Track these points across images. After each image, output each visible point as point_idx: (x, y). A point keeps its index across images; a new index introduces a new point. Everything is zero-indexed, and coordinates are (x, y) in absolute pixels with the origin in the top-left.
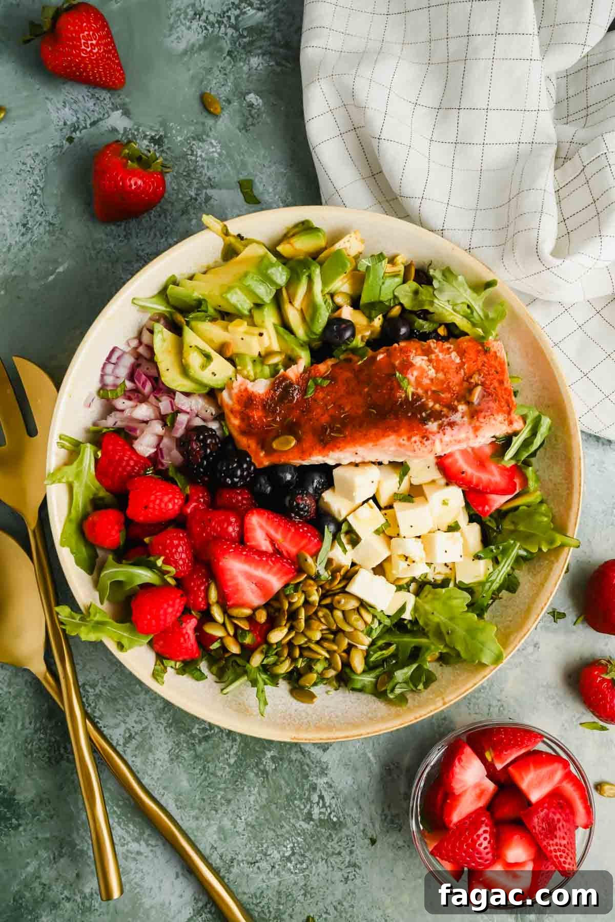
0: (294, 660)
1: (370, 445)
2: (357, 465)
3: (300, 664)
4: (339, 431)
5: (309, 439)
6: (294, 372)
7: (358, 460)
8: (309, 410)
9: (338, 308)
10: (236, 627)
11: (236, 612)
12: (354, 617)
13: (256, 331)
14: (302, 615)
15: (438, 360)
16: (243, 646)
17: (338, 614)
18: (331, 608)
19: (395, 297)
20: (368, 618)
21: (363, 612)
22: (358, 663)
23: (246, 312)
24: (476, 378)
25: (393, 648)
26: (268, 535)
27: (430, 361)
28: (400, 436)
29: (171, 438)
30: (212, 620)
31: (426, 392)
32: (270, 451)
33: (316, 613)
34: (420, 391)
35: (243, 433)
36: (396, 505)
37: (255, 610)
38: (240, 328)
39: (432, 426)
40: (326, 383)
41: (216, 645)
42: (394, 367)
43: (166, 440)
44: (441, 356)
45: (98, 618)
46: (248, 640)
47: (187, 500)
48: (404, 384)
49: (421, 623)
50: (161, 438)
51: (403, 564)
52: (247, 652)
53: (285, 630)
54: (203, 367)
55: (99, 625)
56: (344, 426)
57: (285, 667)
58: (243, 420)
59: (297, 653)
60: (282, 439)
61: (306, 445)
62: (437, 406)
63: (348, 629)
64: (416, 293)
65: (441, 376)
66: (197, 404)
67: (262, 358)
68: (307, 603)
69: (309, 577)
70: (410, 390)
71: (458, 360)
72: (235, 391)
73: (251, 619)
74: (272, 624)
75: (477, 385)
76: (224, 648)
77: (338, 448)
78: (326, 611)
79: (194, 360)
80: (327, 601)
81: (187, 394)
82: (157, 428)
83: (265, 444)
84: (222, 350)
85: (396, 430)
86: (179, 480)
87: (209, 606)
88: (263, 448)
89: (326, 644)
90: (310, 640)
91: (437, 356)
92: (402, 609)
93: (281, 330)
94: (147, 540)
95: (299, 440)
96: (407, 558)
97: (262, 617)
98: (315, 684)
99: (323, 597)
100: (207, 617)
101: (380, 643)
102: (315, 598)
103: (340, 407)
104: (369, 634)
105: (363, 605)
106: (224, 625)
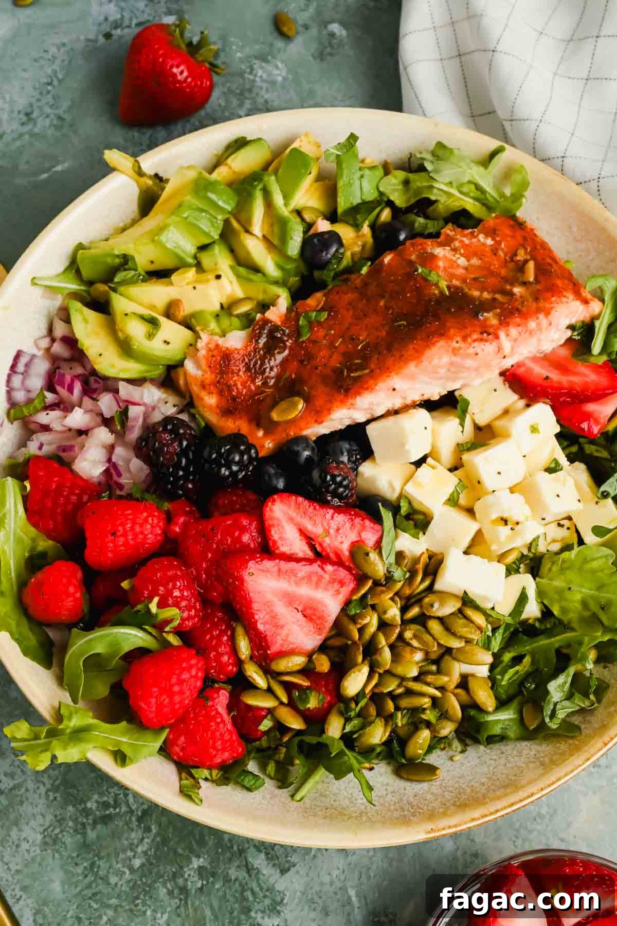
0: (388, 718)
1: (412, 367)
2: (396, 412)
3: (400, 720)
4: (361, 367)
5: (321, 393)
6: (276, 314)
7: (398, 403)
8: (310, 357)
9: (309, 226)
10: (289, 687)
11: (282, 665)
12: (460, 626)
13: (211, 276)
14: (382, 641)
15: (465, 246)
16: (306, 716)
17: (434, 626)
18: (422, 620)
19: (381, 194)
20: (480, 619)
21: (469, 612)
22: (484, 697)
23: (191, 261)
24: (521, 256)
25: (527, 660)
26: (303, 532)
27: (455, 250)
28: (451, 338)
29: (125, 444)
30: (251, 686)
31: (464, 281)
32: (270, 427)
33: (400, 637)
34: (456, 283)
35: (227, 412)
36: (466, 457)
37: (310, 656)
38: (186, 277)
39: (491, 318)
40: (325, 315)
41: (266, 725)
42: (411, 263)
43: (119, 451)
44: (466, 241)
45: (75, 722)
46: (313, 703)
47: (169, 518)
48: (433, 277)
49: (556, 611)
50: (111, 449)
51: (504, 531)
52: (316, 721)
53: (365, 670)
54: (150, 336)
55: (79, 734)
56: (366, 359)
57: (377, 734)
58: (221, 393)
59: (390, 706)
60: (283, 405)
61: (319, 402)
62: (486, 295)
63: (455, 644)
64: (406, 183)
65: (475, 261)
66: (152, 395)
67: (227, 309)
68: (383, 625)
69: (376, 583)
70: (443, 284)
71: (489, 242)
72: (203, 352)
73: (307, 671)
74: (341, 669)
75: (526, 261)
76: (281, 728)
77: (367, 389)
78: (415, 627)
79: (136, 330)
80: (414, 611)
81: (136, 382)
82: (103, 435)
83: (260, 419)
84: (169, 312)
85: (442, 333)
86: (151, 499)
87: (239, 663)
88: (259, 425)
89: (430, 678)
90: (403, 679)
91: (462, 242)
92: (523, 599)
93: (242, 270)
94: (125, 585)
95: (307, 400)
96: (505, 521)
97: (323, 664)
98: (430, 749)
99: (404, 610)
100: (242, 684)
101: (507, 657)
102: (394, 613)
103: (353, 340)
104: (487, 646)
105: (467, 601)
106: (270, 690)
